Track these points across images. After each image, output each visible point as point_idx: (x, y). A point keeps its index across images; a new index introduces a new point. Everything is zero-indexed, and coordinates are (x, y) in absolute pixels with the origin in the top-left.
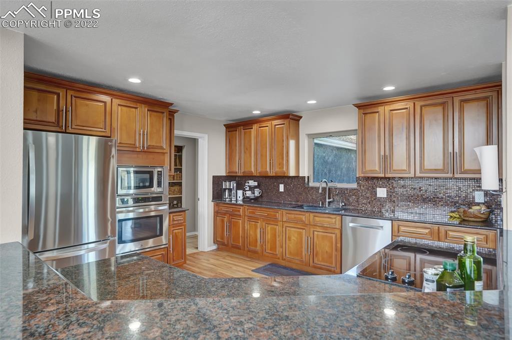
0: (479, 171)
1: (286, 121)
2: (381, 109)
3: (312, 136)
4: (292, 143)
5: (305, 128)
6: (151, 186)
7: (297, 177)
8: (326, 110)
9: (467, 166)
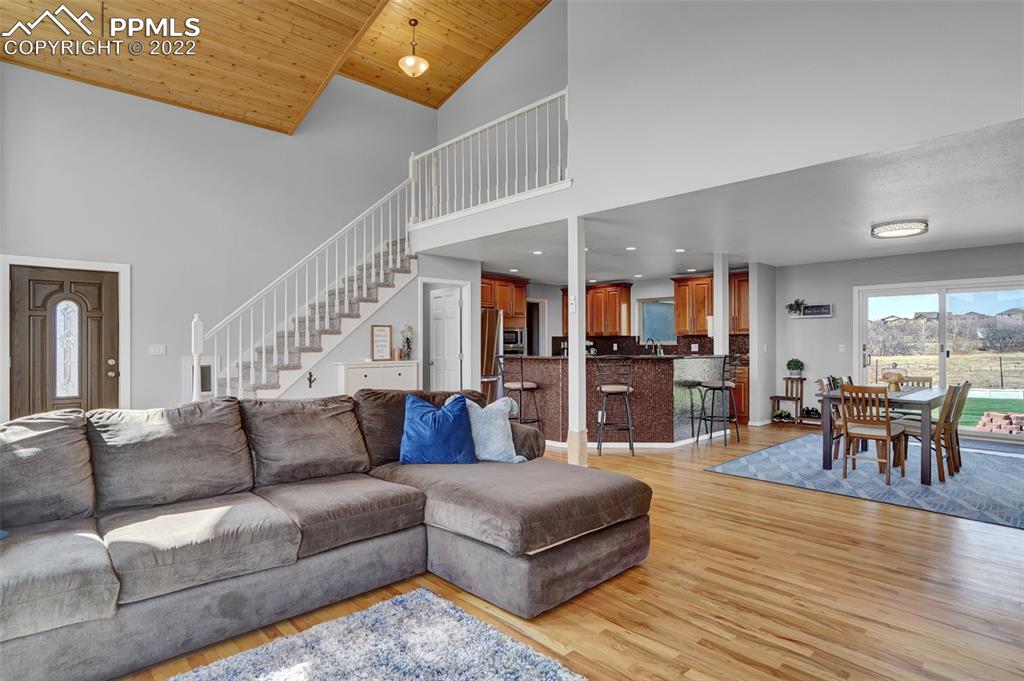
0: (748, 330)
1: (619, 289)
2: (690, 283)
3: (642, 301)
4: (624, 307)
5: (635, 295)
6: (516, 342)
7: (629, 337)
8: (653, 281)
9: (742, 327)
